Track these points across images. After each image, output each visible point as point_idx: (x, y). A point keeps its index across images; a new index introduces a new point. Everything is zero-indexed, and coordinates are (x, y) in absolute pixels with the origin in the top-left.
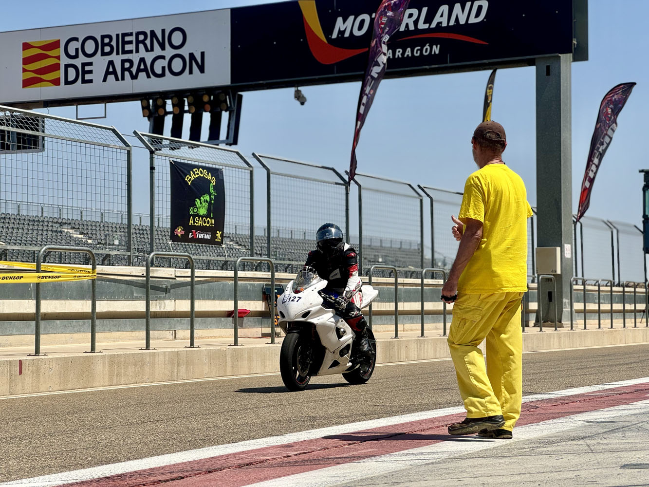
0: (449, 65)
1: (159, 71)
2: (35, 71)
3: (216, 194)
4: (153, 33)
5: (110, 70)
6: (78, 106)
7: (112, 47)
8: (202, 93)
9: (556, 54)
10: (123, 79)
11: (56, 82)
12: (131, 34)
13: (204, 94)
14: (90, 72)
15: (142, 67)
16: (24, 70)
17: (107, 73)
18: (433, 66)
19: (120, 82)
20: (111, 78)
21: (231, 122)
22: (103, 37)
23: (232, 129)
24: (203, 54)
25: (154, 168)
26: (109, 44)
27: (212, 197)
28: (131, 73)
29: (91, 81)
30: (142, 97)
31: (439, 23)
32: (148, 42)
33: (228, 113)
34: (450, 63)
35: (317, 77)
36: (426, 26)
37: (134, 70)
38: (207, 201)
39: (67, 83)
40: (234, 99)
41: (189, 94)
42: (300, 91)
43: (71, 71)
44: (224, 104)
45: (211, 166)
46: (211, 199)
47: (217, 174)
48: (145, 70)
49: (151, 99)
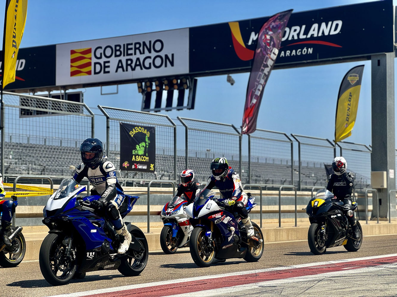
0: (318, 60)
1: (147, 65)
2: (78, 67)
3: (149, 142)
4: (144, 44)
5: (120, 66)
6: (102, 87)
7: (121, 52)
9: (383, 53)
10: (127, 70)
11: (89, 73)
12: (132, 44)
13: (173, 79)
14: (108, 67)
16: (72, 66)
17: (118, 67)
18: (309, 61)
19: (125, 72)
20: (120, 70)
21: (190, 95)
22: (116, 46)
24: (173, 55)
26: (119, 50)
28: (131, 67)
29: (108, 72)
31: (312, 35)
32: (141, 48)
33: (188, 90)
34: (319, 59)
35: (240, 68)
36: (305, 37)
37: (133, 65)
38: (143, 146)
39: (95, 73)
40: (192, 82)
41: (165, 79)
42: (231, 77)
43: (98, 66)
44: (186, 85)
45: (147, 125)
46: (146, 145)
47: (151, 130)
48: (140, 65)
49: (143, 82)
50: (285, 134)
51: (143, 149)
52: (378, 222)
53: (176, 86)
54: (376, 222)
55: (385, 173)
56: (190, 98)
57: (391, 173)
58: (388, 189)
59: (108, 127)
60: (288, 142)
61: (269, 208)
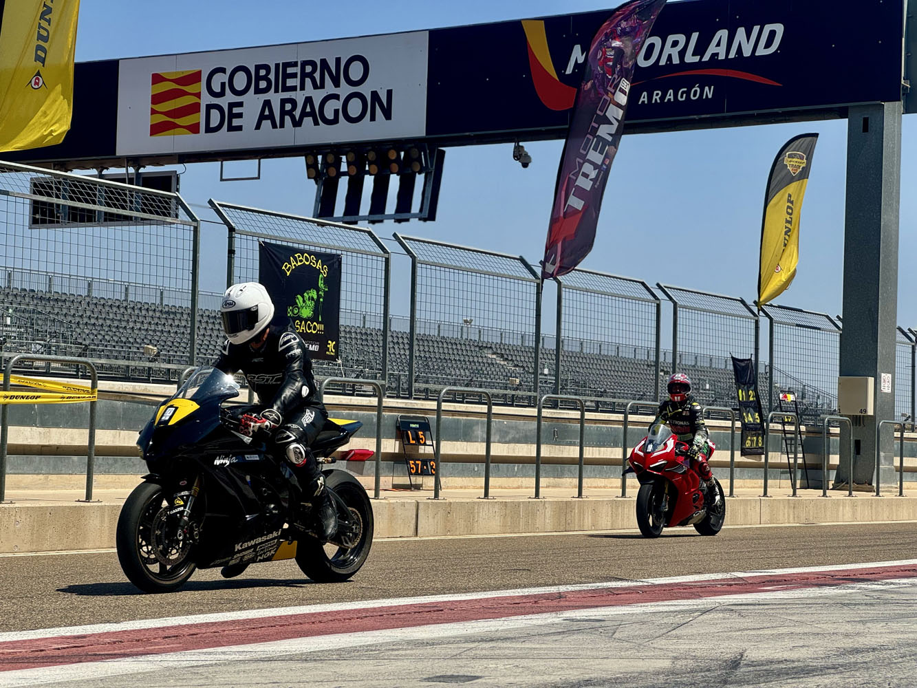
0: (726, 114)
1: (329, 115)
2: (166, 114)
3: (327, 290)
4: (324, 62)
5: (266, 114)
6: (224, 162)
7: (269, 82)
8: (388, 147)
9: (879, 102)
10: (282, 125)
11: (194, 129)
12: (295, 64)
13: (390, 149)
14: (240, 115)
15: (308, 109)
16: (153, 112)
17: (262, 117)
19: (279, 130)
20: (267, 124)
21: (427, 188)
22: (258, 68)
23: (428, 197)
24: (390, 93)
25: (234, 251)
26: (265, 78)
27: (320, 293)
28: (293, 118)
29: (239, 128)
30: (308, 151)
31: (715, 55)
32: (317, 75)
33: (423, 175)
34: (728, 111)
35: (543, 129)
36: (697, 59)
37: (297, 114)
38: (313, 299)
39: (209, 130)
40: (432, 157)
41: (370, 148)
42: (522, 147)
43: (215, 114)
44: (418, 164)
45: (323, 250)
46: (319, 296)
47: (333, 262)
48: (312, 114)
49: (320, 154)
50: (643, 284)
51: (311, 304)
52: (850, 494)
53: (395, 167)
54: (847, 492)
55: (871, 380)
56: (426, 195)
57: (884, 381)
58: (877, 418)
59: (231, 252)
60: (648, 301)
61: (599, 454)
